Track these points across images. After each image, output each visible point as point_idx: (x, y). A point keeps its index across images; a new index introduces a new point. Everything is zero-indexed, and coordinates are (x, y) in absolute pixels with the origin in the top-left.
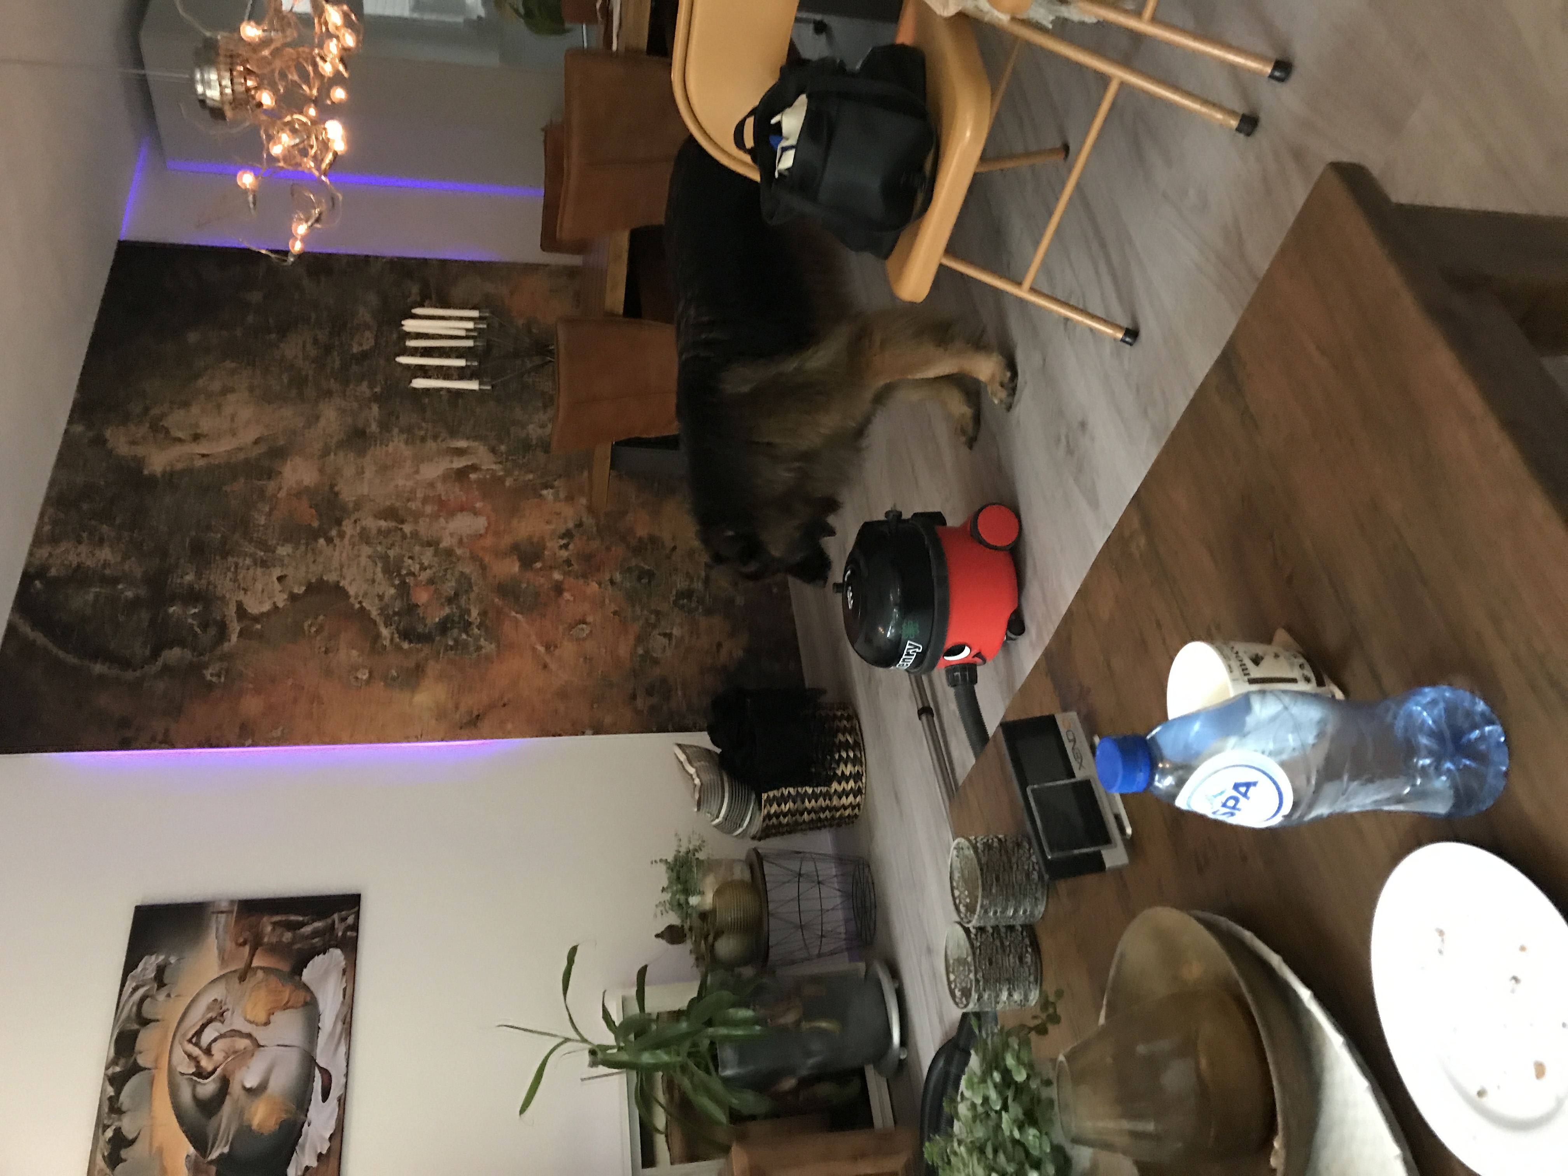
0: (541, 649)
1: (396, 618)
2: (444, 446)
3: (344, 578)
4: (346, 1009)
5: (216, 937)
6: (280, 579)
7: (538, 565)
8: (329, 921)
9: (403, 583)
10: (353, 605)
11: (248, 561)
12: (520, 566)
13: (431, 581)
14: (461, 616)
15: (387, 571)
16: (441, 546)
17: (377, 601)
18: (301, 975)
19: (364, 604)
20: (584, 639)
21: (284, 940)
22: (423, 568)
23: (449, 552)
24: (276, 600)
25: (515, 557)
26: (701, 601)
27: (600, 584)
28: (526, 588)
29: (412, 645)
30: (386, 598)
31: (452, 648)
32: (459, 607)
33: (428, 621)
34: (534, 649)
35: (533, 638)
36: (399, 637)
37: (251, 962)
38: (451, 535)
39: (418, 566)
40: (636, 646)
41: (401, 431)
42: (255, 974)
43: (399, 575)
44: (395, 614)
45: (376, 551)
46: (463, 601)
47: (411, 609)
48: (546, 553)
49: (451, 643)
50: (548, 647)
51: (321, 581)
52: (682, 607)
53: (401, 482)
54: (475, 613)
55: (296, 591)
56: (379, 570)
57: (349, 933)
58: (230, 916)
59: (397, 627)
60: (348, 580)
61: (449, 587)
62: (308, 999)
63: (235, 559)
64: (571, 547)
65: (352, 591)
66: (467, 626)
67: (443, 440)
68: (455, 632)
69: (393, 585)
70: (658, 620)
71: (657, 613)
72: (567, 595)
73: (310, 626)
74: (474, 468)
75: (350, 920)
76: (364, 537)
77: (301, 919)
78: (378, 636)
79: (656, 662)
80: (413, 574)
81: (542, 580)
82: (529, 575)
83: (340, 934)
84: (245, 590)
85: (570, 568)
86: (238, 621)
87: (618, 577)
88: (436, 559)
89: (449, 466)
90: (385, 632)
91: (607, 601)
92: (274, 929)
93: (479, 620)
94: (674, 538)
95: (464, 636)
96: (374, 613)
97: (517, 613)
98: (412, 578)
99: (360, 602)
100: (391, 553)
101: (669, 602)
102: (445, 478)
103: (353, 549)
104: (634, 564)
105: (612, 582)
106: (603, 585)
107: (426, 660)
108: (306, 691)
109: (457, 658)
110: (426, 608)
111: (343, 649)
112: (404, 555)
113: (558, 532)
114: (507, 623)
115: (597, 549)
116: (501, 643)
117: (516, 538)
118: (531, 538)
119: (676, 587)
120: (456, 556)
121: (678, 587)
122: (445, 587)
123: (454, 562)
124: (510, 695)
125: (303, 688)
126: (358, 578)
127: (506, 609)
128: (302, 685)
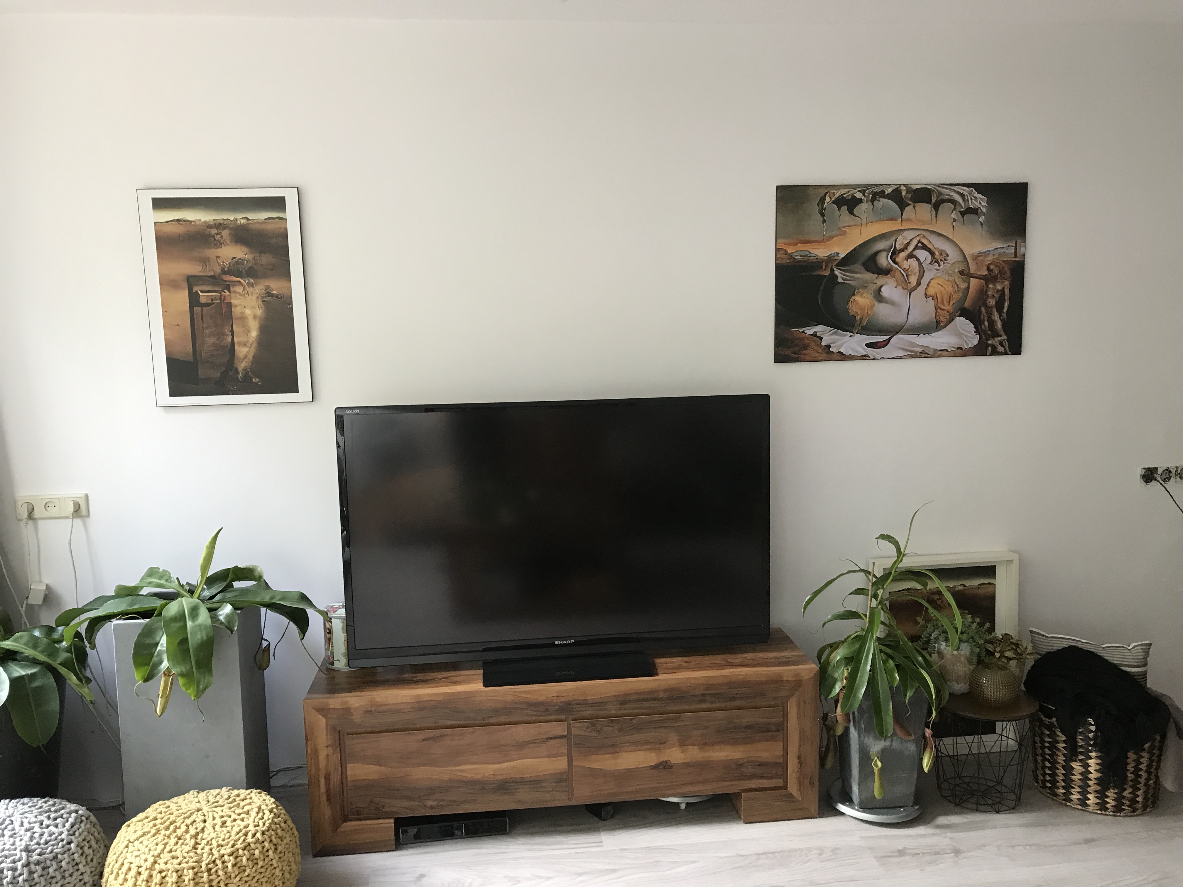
4: (932, 353)
5: (996, 249)
8: (1002, 333)
18: (960, 316)
21: (989, 300)
37: (973, 278)
57: (990, 348)
58: (1013, 256)
75: (1001, 349)
77: (1005, 310)
83: (990, 342)
92: (998, 291)
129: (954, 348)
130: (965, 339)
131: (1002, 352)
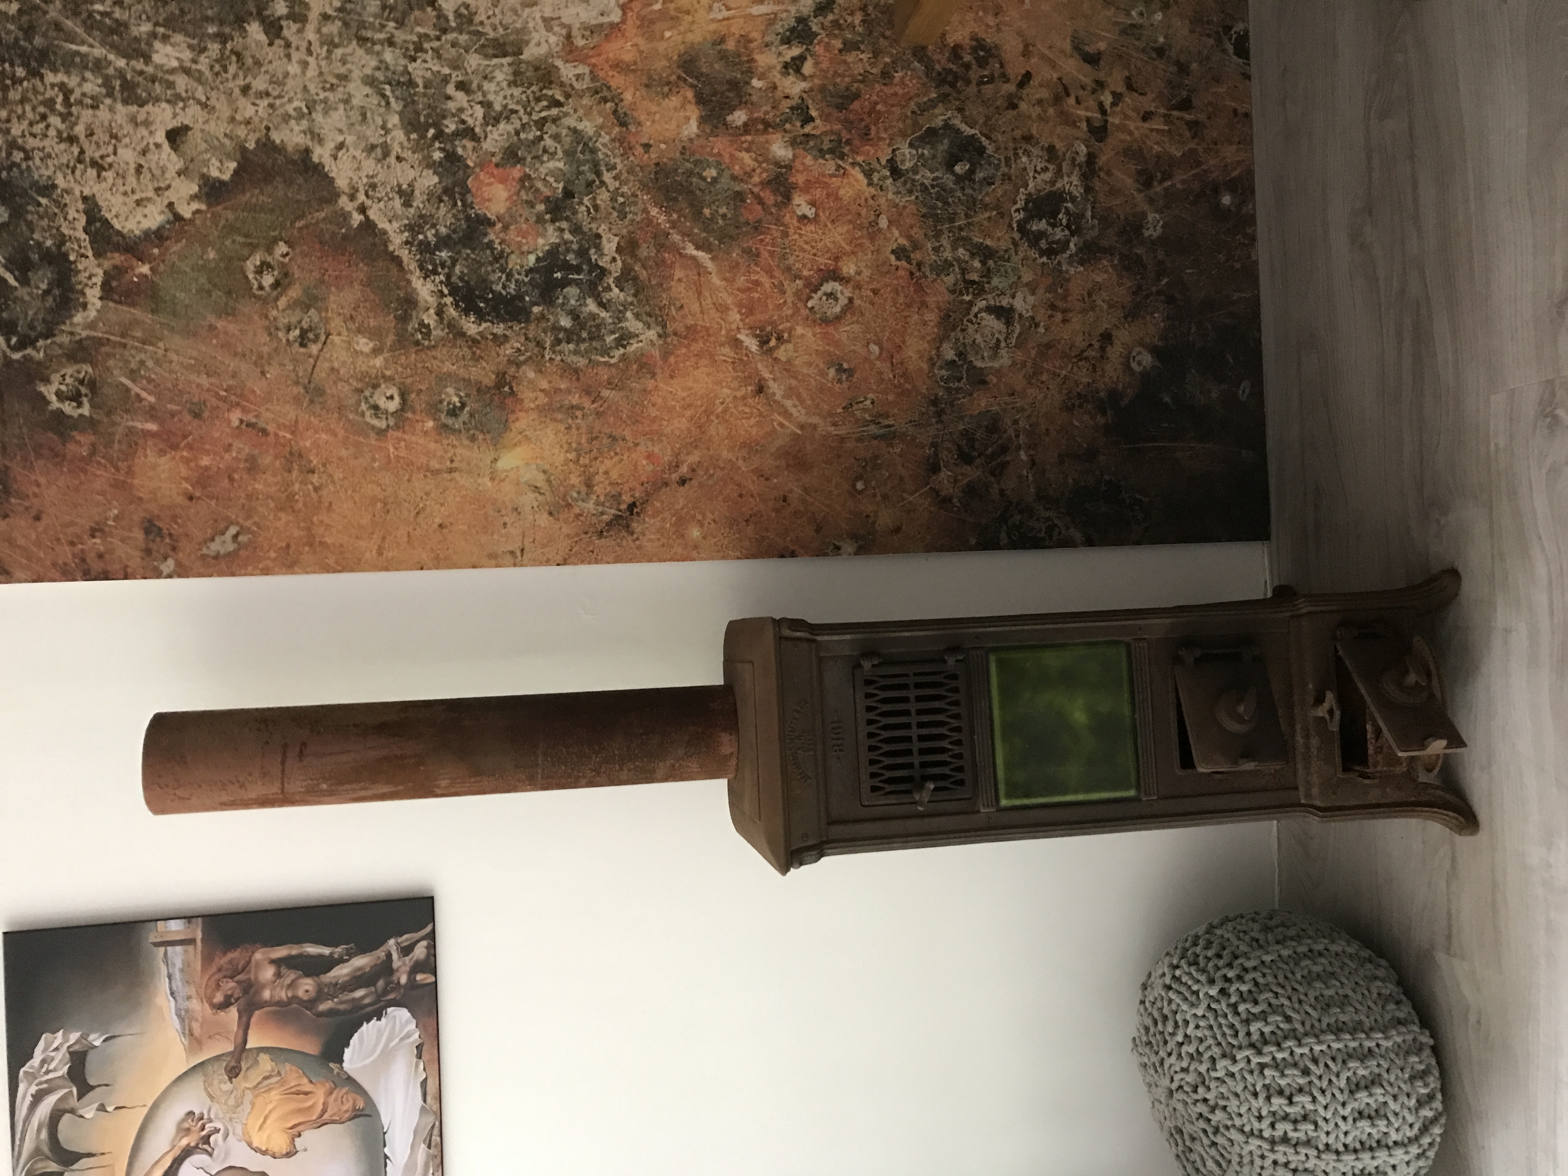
0: (752, 344)
1: (444, 254)
3: (320, 141)
4: (430, 1119)
5: (172, 994)
6: (175, 136)
7: (739, 117)
8: (381, 953)
9: (452, 157)
10: (346, 216)
11: (92, 86)
12: (702, 120)
13: (511, 156)
14: (582, 253)
15: (412, 124)
16: (528, 54)
17: (397, 203)
18: (341, 1061)
19: (372, 214)
20: (838, 318)
21: (301, 993)
22: (493, 119)
23: (545, 74)
24: (171, 196)
25: (690, 94)
26: (1075, 226)
27: (868, 174)
28: (715, 180)
29: (484, 325)
30: (418, 201)
31: (570, 336)
32: (576, 230)
33: (514, 262)
34: (736, 343)
35: (735, 316)
36: (457, 306)
37: (245, 1042)
38: (548, 22)
39: (479, 112)
40: (941, 339)
42: (256, 1062)
43: (440, 135)
44: (444, 242)
45: (383, 66)
46: (583, 211)
47: (474, 228)
48: (756, 83)
49: (565, 322)
50: (763, 342)
51: (267, 145)
52: (1034, 239)
54: (610, 245)
55: (214, 173)
56: (394, 120)
57: (419, 977)
58: (190, 948)
59: (448, 276)
60: (330, 145)
61: (551, 171)
62: (361, 1104)
63: (61, 77)
64: (808, 68)
65: (341, 176)
66: (595, 279)
68: (572, 291)
69: (430, 164)
70: (987, 274)
71: (985, 254)
72: (801, 205)
73: (259, 271)
75: (420, 951)
77: (326, 951)
78: (410, 302)
79: (979, 379)
80: (468, 133)
81: (747, 158)
82: (720, 144)
83: (404, 980)
84: (99, 166)
85: (808, 129)
86: (98, 255)
87: (907, 156)
88: (517, 91)
90: (425, 292)
91: (883, 223)
92: (278, 975)
93: (619, 263)
94: (1026, 53)
95: (592, 306)
96: (397, 240)
97: (698, 248)
98: (470, 145)
99: (362, 209)
100: (418, 70)
101: (1010, 226)
103: (328, 58)
104: (939, 122)
105: (895, 172)
106: (876, 177)
107: (518, 365)
108: (271, 439)
109: (581, 362)
110: (506, 228)
111: (339, 334)
112: (446, 80)
113: (778, 27)
114: (679, 273)
115: (865, 78)
116: (669, 330)
117: (690, 37)
118: (722, 40)
119: (1026, 186)
120: (562, 85)
121: (1031, 185)
122: (543, 170)
123: (558, 104)
124: (694, 458)
125: (264, 432)
126: (350, 139)
127: (676, 237)
128: (261, 424)
129: (417, 1066)
130: (397, 1040)
131: (427, 947)
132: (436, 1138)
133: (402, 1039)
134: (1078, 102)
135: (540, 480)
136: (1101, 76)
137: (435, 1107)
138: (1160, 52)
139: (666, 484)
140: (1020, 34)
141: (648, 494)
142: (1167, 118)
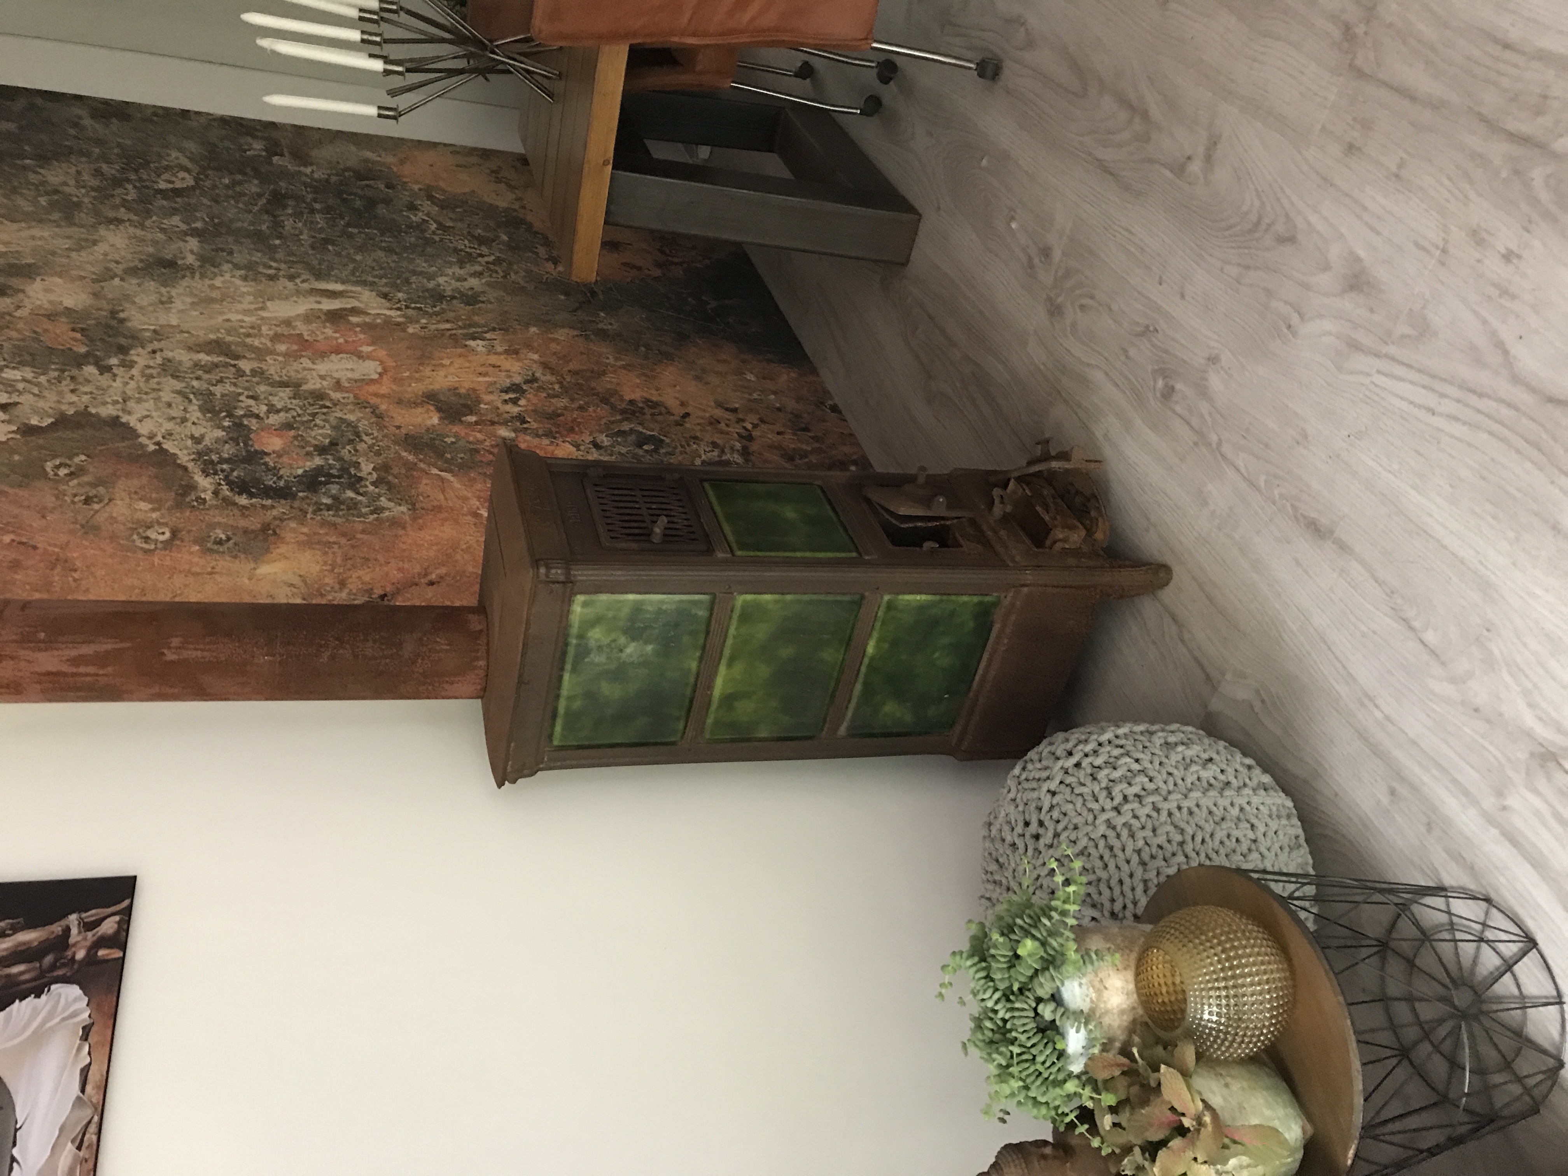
1: (225, 466)
2: (306, 286)
3: (130, 414)
4: (87, 1113)
6: (7, 407)
7: (471, 419)
8: (57, 928)
9: (238, 425)
10: (144, 446)
12: (440, 419)
13: (288, 426)
14: (344, 470)
15: (208, 410)
16: (304, 387)
17: (189, 442)
19: (166, 446)
22: (275, 411)
23: (318, 396)
25: (432, 408)
27: (576, 446)
28: (454, 443)
29: (255, 500)
30: (207, 441)
31: (331, 508)
32: (340, 459)
33: (285, 473)
34: (477, 515)
35: (474, 502)
36: (232, 490)
38: (322, 377)
39: (264, 408)
41: (237, 266)
43: (230, 416)
44: (223, 461)
45: (189, 387)
46: (345, 452)
47: (253, 457)
48: (483, 406)
51: (84, 413)
53: (234, 317)
54: (367, 467)
55: (34, 423)
56: (194, 408)
59: (227, 477)
60: (138, 416)
61: (321, 434)
64: (522, 402)
65: (143, 429)
66: (355, 483)
67: (303, 281)
68: (334, 487)
69: (220, 427)
73: (58, 467)
74: (354, 311)
75: (109, 927)
76: (170, 368)
78: (190, 487)
80: (256, 416)
81: (479, 436)
82: (457, 429)
83: (80, 955)
85: (525, 426)
87: (605, 440)
88: (295, 401)
89: (317, 306)
90: (205, 483)
93: (375, 475)
94: (683, 404)
95: (350, 494)
96: (184, 458)
97: (442, 471)
98: (254, 421)
99: (158, 444)
100: (218, 390)
102: (309, 318)
103: (147, 381)
104: (626, 428)
105: (596, 445)
106: (582, 448)
107: (282, 520)
108: (40, 551)
109: (339, 520)
110: (280, 456)
111: (122, 500)
112: (240, 394)
113: (498, 386)
114: (424, 481)
115: (566, 408)
116: (417, 506)
117: (431, 387)
118: (456, 388)
119: (700, 457)
120: (331, 400)
121: (703, 457)
122: (313, 434)
123: (328, 407)
124: (443, 571)
125: (35, 548)
126: (154, 414)
127: (422, 465)
128: (32, 543)
129: (79, 1049)
130: (57, 1020)
131: (119, 923)
132: (91, 1137)
133: (64, 1019)
134: (727, 425)
135: (296, 581)
136: (741, 416)
137: (97, 1098)
138: (779, 410)
139: (416, 585)
140: (676, 398)
141: (398, 589)
142: (795, 434)
